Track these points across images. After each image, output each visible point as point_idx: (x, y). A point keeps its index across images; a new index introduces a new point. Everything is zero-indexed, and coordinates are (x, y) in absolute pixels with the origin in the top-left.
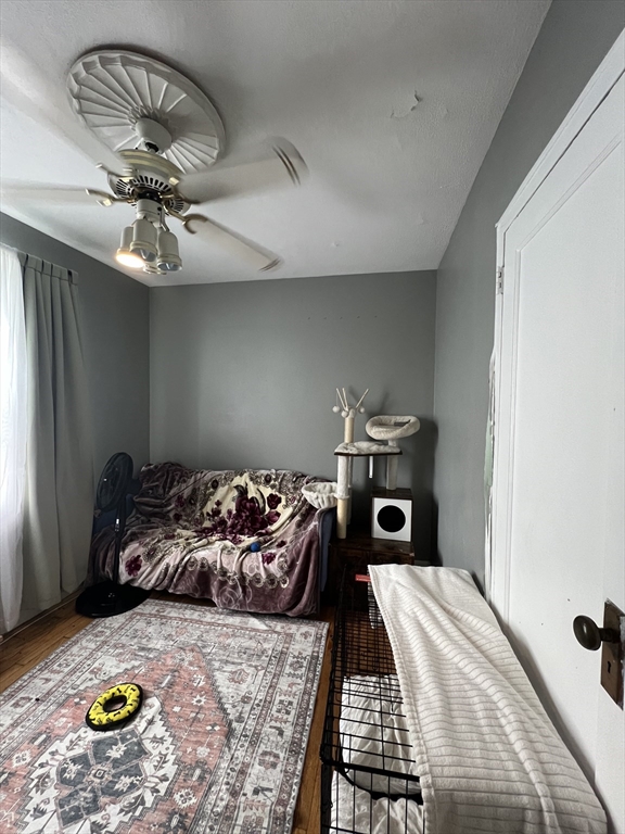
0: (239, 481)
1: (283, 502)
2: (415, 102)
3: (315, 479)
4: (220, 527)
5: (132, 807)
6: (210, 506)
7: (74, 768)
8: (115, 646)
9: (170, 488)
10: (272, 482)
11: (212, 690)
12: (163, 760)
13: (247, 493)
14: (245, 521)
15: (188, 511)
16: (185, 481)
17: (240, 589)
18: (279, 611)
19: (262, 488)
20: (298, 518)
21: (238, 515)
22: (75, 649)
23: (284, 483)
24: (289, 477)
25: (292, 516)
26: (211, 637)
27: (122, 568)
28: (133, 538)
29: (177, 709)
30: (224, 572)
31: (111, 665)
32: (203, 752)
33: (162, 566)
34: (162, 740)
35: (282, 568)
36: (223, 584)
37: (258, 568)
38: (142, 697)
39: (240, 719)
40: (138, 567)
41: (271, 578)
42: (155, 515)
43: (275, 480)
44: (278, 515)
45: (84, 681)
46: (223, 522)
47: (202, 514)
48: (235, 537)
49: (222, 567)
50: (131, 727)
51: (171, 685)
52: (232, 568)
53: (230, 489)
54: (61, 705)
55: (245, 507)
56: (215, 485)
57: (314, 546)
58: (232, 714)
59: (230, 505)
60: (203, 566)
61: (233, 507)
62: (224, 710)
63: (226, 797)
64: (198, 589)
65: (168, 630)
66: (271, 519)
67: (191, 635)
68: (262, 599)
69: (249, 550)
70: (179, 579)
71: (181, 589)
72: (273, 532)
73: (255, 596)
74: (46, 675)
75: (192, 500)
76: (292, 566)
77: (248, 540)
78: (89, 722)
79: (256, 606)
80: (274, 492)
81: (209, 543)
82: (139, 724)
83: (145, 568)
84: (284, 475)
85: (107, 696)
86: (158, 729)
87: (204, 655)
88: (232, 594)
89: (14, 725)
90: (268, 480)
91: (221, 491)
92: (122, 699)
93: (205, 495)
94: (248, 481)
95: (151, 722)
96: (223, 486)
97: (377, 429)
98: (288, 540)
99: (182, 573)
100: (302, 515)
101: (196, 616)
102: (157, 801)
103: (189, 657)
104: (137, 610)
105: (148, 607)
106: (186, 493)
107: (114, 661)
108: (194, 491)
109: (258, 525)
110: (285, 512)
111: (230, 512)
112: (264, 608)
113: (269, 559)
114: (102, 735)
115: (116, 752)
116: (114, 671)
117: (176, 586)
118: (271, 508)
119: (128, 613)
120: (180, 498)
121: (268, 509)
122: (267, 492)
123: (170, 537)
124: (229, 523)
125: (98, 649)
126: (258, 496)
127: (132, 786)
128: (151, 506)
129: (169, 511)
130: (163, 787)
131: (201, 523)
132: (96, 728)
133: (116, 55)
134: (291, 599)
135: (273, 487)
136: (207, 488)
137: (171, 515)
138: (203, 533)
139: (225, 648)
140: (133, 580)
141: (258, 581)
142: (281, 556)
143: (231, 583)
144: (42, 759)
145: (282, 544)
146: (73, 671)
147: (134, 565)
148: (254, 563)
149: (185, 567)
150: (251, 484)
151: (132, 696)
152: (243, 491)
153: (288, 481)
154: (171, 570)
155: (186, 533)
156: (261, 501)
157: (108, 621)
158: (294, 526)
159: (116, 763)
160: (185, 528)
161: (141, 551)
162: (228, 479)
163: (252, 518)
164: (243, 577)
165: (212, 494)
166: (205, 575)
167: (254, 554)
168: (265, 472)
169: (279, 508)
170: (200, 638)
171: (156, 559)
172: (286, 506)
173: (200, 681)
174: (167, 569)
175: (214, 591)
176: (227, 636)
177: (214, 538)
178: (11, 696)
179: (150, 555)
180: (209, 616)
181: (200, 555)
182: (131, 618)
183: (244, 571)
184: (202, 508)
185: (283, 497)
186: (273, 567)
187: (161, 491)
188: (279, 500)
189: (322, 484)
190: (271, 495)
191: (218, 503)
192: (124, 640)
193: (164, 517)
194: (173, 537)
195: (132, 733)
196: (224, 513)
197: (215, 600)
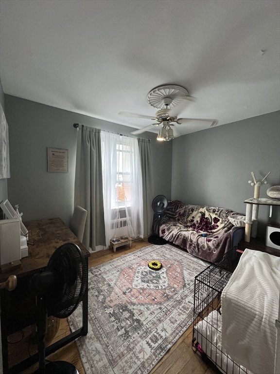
0: (202, 210)
1: (220, 221)
2: (262, 53)
3: (238, 214)
4: (193, 226)
5: (156, 287)
6: (190, 218)
7: (144, 273)
8: (157, 252)
9: (177, 209)
10: (216, 212)
11: (182, 274)
12: (165, 282)
13: (205, 215)
14: (203, 226)
15: (182, 219)
16: (182, 208)
17: (197, 249)
18: (211, 261)
19: (211, 214)
20: (226, 229)
21: (201, 223)
22: (147, 249)
23: (222, 213)
24: (224, 211)
25: (224, 228)
26: (185, 261)
27: (160, 231)
28: (164, 223)
29: (170, 273)
30: (191, 241)
31: (155, 256)
32: (176, 286)
33: (171, 234)
34: (165, 278)
35: (214, 245)
36: (191, 245)
37: (204, 243)
38: (161, 267)
39: (189, 284)
40: (165, 232)
41: (209, 248)
42: (171, 218)
43: (217, 212)
44: (218, 226)
45: (148, 257)
46: (194, 225)
47: (187, 220)
48: (198, 231)
49: (191, 239)
50: (158, 271)
51: (170, 267)
52: (194, 240)
53: (198, 213)
54: (143, 260)
55: (204, 221)
56: (193, 210)
57: (229, 240)
58: (186, 282)
59: (197, 219)
60: (184, 237)
61: (199, 220)
62: (184, 280)
63: (180, 298)
64: (183, 245)
65: (171, 254)
66: (214, 228)
67: (179, 258)
68: (205, 254)
69: (202, 235)
70: (176, 239)
71: (177, 243)
72: (214, 232)
73: (202, 253)
74: (140, 252)
75: (184, 215)
76: (218, 245)
77: (202, 232)
78: (149, 266)
79: (203, 257)
80: (217, 217)
81: (187, 230)
82: (160, 272)
83: (167, 233)
84: (222, 210)
85: (153, 262)
86: (165, 275)
87: (181, 265)
88: (194, 249)
89: (134, 259)
90: (214, 211)
91: (195, 213)
92: (157, 265)
93: (188, 214)
94: (205, 210)
95: (163, 273)
96: (195, 211)
97: (272, 192)
98: (220, 236)
99: (177, 238)
100: (228, 228)
101: (181, 253)
102: (162, 289)
103: (177, 263)
104: (163, 245)
105: (167, 246)
106: (182, 212)
107: (156, 256)
108: (185, 211)
109: (209, 229)
110: (220, 225)
111: (197, 221)
112: (206, 258)
113: (209, 241)
114: (151, 270)
115: (154, 275)
116: (156, 258)
117: (175, 241)
118: (215, 223)
119: (161, 246)
120: (180, 213)
121: (213, 223)
122: (214, 216)
123: (175, 225)
124: (197, 226)
125: (152, 251)
126: (209, 217)
127: (156, 283)
128: (170, 214)
129: (176, 217)
130: (164, 287)
131: (187, 224)
132: (150, 268)
133: (157, 89)
134: (217, 258)
135: (216, 214)
136: (189, 211)
137: (177, 219)
138: (187, 227)
139: (189, 265)
140: (163, 236)
141: (204, 248)
142: (214, 241)
143: (193, 245)
144: (139, 268)
145: (217, 237)
146: (146, 254)
147: (163, 232)
148: (203, 241)
149: (178, 236)
150: (206, 212)
151: (159, 265)
152: (203, 215)
153: (224, 213)
154: (174, 236)
155: (180, 225)
156: (210, 219)
157: (156, 246)
158: (223, 232)
159: (153, 277)
160: (181, 224)
161: (166, 228)
162: (198, 209)
163: (206, 225)
164: (198, 245)
165: (191, 214)
166: (185, 240)
167: (203, 238)
168: (213, 208)
169: (218, 224)
170: (181, 260)
171: (170, 231)
172: (222, 223)
173: (179, 270)
174: (173, 235)
175: (188, 247)
176: (190, 262)
177: (190, 229)
178: (133, 253)
179: (168, 229)
180: (185, 255)
181: (183, 233)
182: (162, 247)
183: (199, 242)
184: (187, 218)
185: (221, 219)
186: (210, 244)
187: (174, 210)
188: (219, 220)
189: (241, 216)
190: (215, 218)
191: (193, 217)
192: (159, 252)
193: (174, 219)
194: (176, 226)
195: (158, 273)
196: (195, 222)
197: (188, 250)
